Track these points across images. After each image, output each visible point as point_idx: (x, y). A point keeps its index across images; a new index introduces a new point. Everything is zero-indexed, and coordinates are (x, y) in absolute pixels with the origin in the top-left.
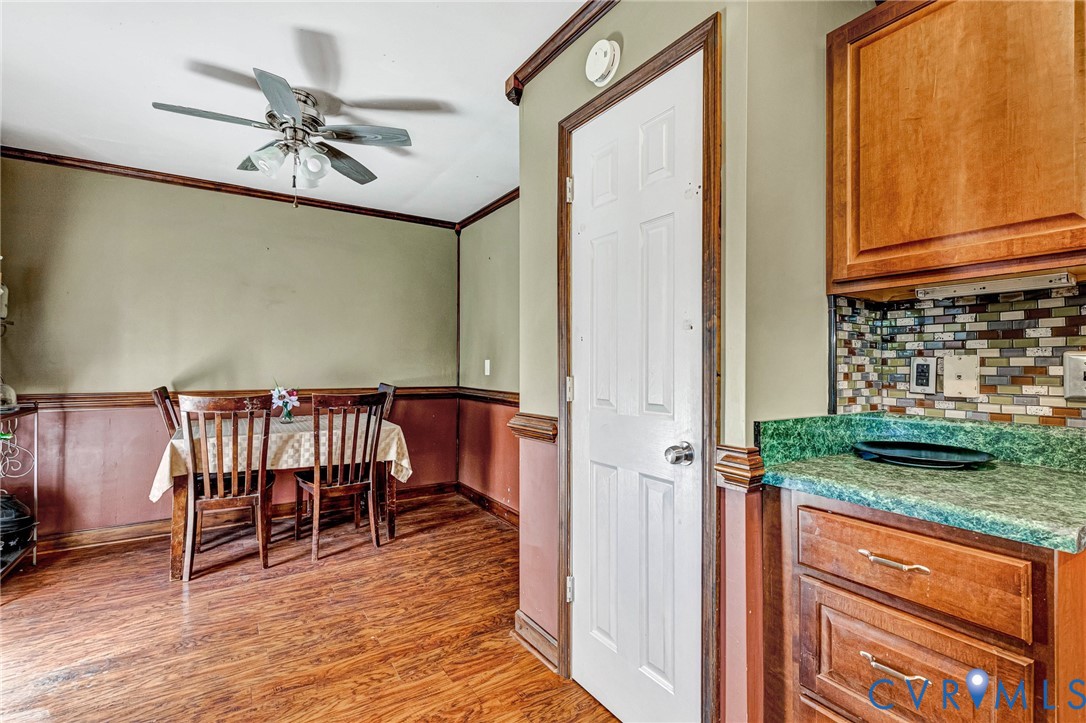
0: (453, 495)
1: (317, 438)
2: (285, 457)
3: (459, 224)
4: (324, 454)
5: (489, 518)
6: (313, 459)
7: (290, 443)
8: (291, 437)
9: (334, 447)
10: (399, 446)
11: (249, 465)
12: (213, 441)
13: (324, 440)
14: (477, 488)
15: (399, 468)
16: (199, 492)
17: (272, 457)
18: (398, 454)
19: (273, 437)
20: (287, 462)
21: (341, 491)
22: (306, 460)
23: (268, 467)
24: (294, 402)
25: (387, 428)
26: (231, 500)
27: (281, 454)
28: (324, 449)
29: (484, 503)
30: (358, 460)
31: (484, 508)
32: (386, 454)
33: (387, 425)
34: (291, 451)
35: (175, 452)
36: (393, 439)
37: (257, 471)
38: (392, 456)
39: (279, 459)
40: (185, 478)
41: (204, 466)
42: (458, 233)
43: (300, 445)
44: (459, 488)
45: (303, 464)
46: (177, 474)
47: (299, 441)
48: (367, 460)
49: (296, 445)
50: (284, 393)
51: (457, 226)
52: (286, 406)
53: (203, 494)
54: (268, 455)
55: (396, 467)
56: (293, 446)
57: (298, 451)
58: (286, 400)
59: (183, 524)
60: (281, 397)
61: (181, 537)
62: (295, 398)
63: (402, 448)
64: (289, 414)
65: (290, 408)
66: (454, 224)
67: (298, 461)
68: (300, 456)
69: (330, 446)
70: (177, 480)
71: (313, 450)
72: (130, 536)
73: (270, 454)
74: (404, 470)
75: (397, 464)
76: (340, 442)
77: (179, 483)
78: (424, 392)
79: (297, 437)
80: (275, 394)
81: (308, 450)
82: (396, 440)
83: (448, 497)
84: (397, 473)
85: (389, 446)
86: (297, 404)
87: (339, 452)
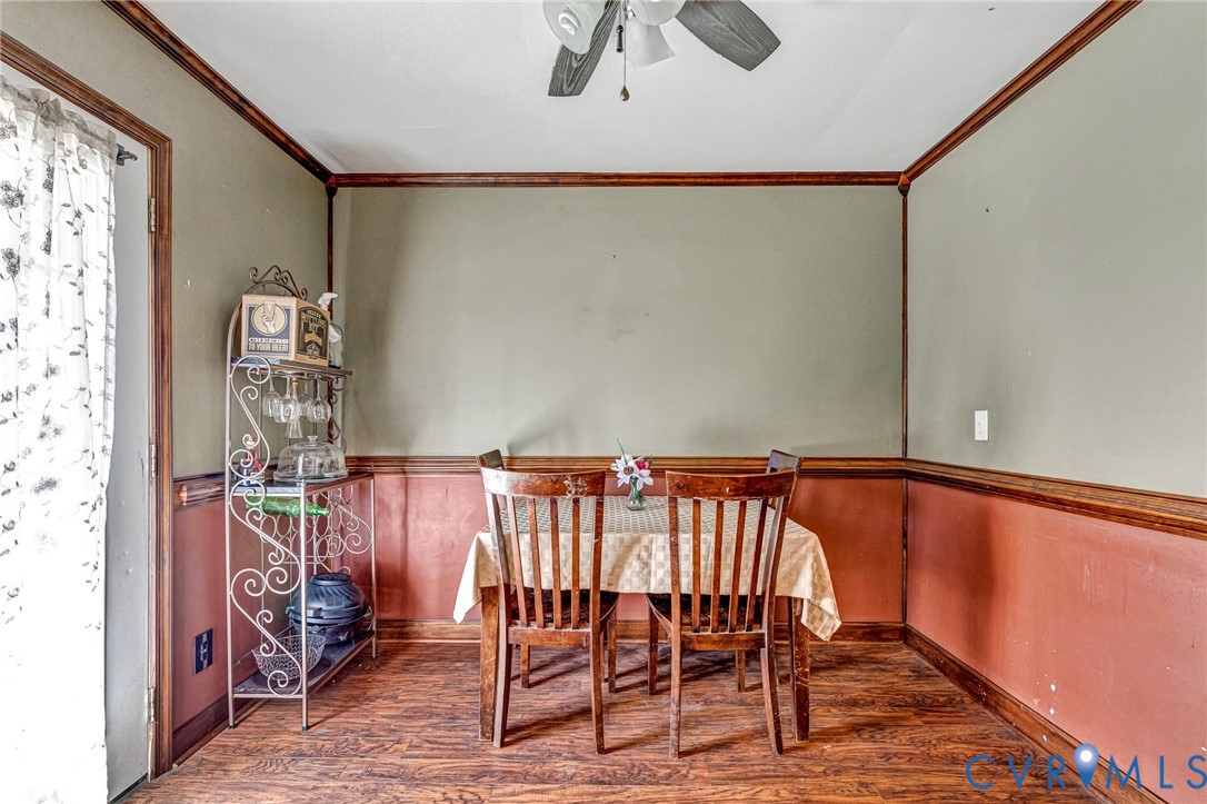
0: (897, 649)
1: (675, 547)
2: (627, 573)
3: (905, 173)
4: (687, 573)
5: (988, 724)
6: (668, 581)
7: (635, 552)
8: (637, 541)
9: (703, 563)
10: (817, 572)
11: (576, 581)
12: (526, 538)
13: (686, 549)
14: (955, 649)
15: (816, 611)
16: (513, 616)
17: (609, 571)
18: (814, 585)
19: (609, 539)
20: (630, 581)
21: (714, 642)
22: (659, 582)
23: (603, 587)
24: (645, 478)
25: (794, 536)
26: (553, 632)
27: (622, 567)
28: (686, 566)
29: (977, 689)
30: (744, 590)
31: (977, 698)
32: (793, 584)
33: (794, 531)
34: (636, 565)
35: (481, 550)
36: (804, 557)
37: (588, 591)
38: (803, 589)
39: (618, 578)
40: (495, 590)
41: (518, 577)
42: (904, 191)
43: (650, 555)
44: (906, 635)
45: (655, 588)
46: (484, 584)
47: (648, 549)
48: (759, 592)
49: (644, 555)
50: (632, 463)
51: (902, 178)
52: (635, 484)
53: (518, 619)
54: (602, 568)
55: (810, 611)
56: (639, 557)
57: (646, 565)
58: (634, 475)
59: (494, 658)
60: (629, 470)
61: (492, 676)
62: (646, 472)
63: (821, 576)
64: (640, 496)
65: (640, 487)
66: (898, 174)
67: (647, 582)
68: (649, 573)
69: (696, 563)
70: (486, 593)
71: (668, 564)
72: (467, 635)
73: (605, 566)
74: (826, 619)
75: (812, 606)
76: (712, 555)
77: (487, 596)
78: (843, 466)
79: (645, 540)
80: (619, 466)
81: (662, 565)
82: (810, 560)
83: (890, 649)
84: (812, 620)
85: (796, 571)
86: (650, 481)
87: (710, 572)
